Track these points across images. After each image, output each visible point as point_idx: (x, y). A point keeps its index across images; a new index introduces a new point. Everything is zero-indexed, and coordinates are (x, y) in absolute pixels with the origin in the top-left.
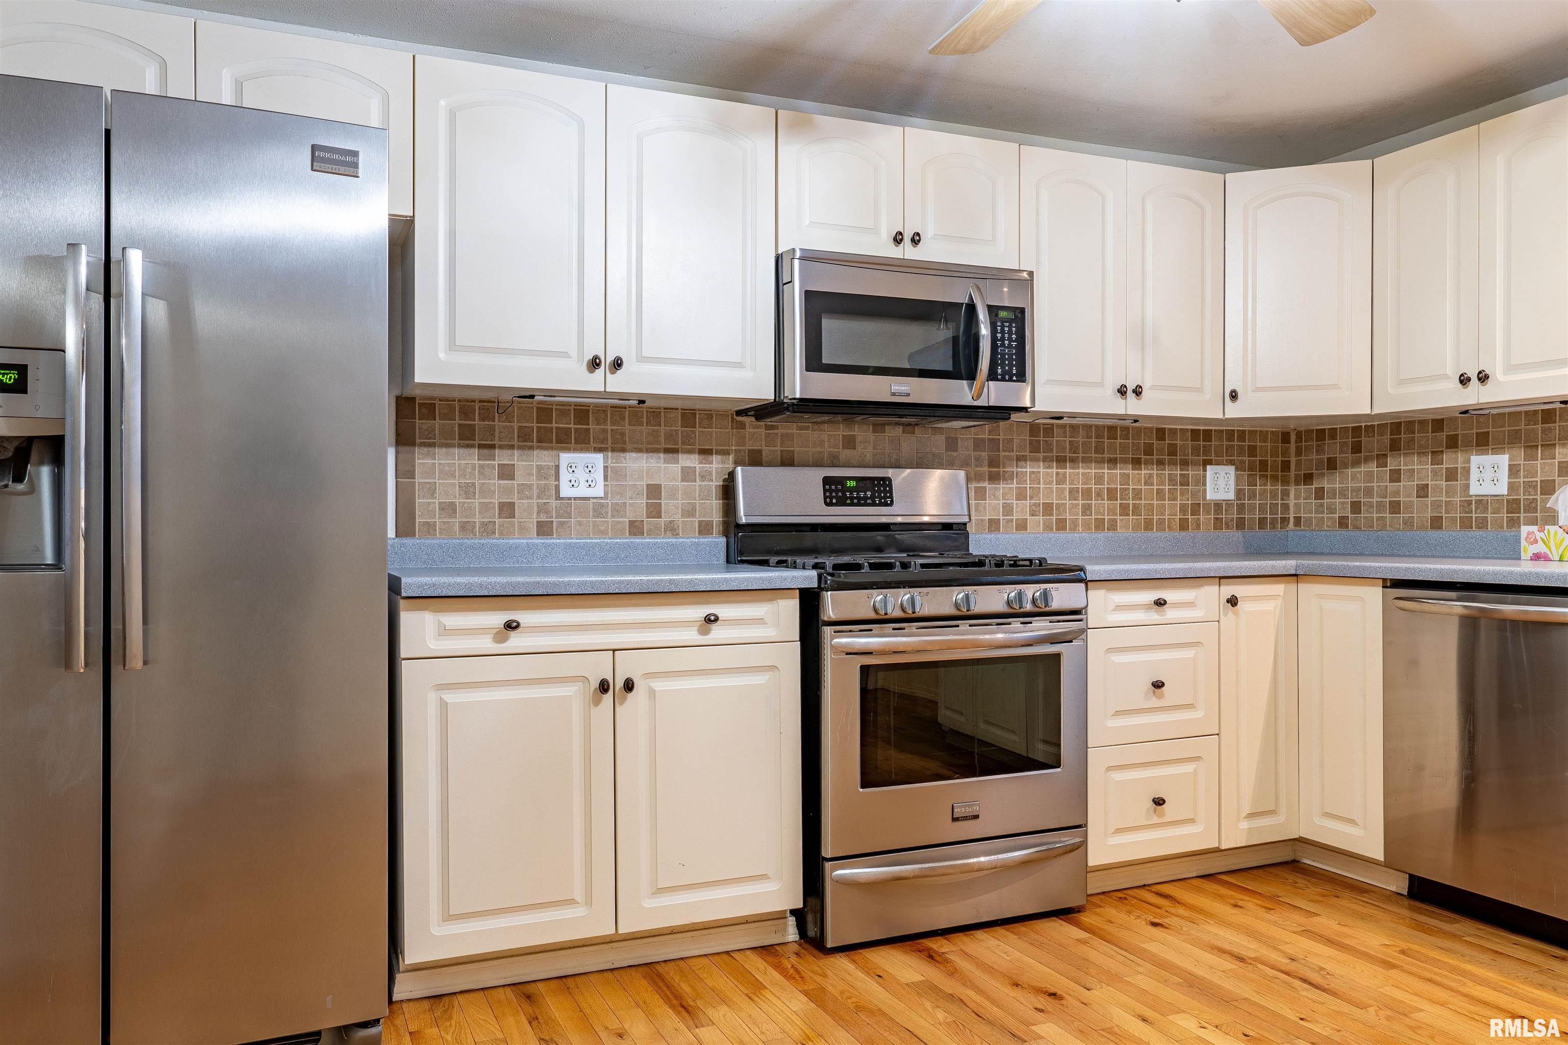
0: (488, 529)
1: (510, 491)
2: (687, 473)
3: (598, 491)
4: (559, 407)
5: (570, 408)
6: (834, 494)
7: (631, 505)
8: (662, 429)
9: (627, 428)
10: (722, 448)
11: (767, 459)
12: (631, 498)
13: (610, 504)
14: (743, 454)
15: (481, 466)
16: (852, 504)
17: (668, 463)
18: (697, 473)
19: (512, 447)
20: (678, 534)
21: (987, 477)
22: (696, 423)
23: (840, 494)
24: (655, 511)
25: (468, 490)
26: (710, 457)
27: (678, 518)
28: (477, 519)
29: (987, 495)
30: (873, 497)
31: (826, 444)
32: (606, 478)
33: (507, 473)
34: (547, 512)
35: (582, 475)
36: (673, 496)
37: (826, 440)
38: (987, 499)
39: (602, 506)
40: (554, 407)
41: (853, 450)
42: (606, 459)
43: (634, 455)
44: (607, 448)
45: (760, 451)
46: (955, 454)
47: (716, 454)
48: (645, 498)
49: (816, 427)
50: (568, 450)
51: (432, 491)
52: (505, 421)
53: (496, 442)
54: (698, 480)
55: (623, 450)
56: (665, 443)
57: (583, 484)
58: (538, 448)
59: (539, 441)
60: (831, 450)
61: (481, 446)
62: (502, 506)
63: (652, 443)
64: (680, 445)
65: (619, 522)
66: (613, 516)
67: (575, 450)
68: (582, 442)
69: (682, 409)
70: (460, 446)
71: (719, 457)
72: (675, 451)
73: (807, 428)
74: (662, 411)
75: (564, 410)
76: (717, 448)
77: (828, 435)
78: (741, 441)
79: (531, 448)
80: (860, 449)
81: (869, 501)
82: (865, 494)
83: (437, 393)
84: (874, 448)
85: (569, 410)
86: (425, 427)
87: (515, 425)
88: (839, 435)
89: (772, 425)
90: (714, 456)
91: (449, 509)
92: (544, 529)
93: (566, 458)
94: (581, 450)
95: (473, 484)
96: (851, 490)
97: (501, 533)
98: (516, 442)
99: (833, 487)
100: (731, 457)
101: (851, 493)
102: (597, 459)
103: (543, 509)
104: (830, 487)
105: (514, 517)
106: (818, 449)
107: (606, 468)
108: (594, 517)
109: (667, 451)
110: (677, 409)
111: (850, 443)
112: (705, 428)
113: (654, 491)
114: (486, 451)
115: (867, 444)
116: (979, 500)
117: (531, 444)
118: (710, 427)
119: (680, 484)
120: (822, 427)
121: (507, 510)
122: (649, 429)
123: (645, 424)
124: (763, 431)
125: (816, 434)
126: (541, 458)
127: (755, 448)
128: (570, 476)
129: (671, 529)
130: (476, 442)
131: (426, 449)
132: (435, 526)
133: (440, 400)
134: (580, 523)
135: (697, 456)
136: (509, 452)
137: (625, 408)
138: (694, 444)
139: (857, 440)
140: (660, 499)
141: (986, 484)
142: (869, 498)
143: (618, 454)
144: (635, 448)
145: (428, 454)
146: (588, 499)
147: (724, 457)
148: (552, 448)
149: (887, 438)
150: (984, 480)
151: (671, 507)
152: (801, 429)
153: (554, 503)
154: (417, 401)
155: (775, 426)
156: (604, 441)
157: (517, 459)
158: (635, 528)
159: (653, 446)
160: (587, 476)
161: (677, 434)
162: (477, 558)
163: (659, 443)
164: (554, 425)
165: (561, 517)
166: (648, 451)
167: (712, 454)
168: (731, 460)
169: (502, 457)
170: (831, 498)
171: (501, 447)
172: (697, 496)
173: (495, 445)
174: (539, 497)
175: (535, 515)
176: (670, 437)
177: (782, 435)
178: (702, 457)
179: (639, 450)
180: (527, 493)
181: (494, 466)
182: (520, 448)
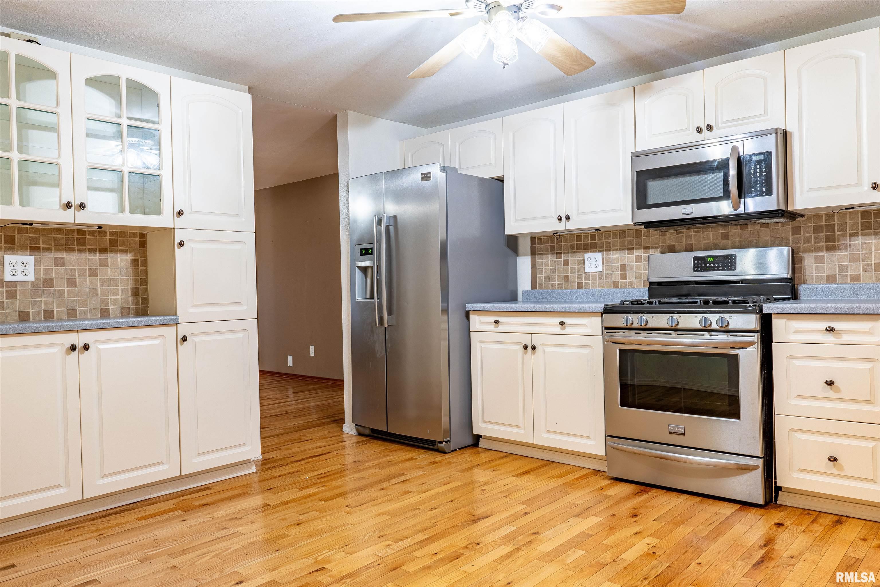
0: (560, 286)
1: (566, 270)
2: (638, 259)
3: (600, 269)
4: (584, 234)
5: (588, 234)
6: (699, 265)
7: (614, 274)
8: (627, 239)
9: (611, 240)
10: (654, 245)
11: (677, 249)
12: (613, 271)
13: (605, 274)
14: (665, 247)
15: (557, 261)
16: (710, 270)
17: (629, 254)
18: (642, 258)
19: (567, 253)
20: (634, 287)
21: (825, 249)
22: (642, 235)
23: (703, 265)
24: (624, 277)
25: (553, 271)
26: (649, 250)
27: (634, 280)
28: (557, 282)
29: (825, 260)
30: (723, 266)
31: (711, 238)
32: (603, 263)
33: (566, 263)
34: (581, 279)
35: (593, 262)
36: (632, 269)
37: (711, 236)
38: (825, 263)
39: (602, 275)
40: (583, 235)
41: (727, 240)
42: (603, 255)
43: (614, 252)
44: (603, 250)
45: (674, 246)
46: (798, 236)
47: (652, 248)
48: (619, 271)
49: (705, 230)
50: (588, 252)
51: (541, 271)
52: (565, 243)
53: (562, 251)
54: (643, 261)
55: (610, 250)
56: (628, 245)
57: (594, 266)
58: (577, 252)
59: (577, 249)
60: (714, 241)
61: (557, 253)
62: (565, 276)
63: (622, 246)
64: (634, 246)
65: (609, 282)
66: (606, 280)
67: (591, 252)
68: (593, 248)
69: (635, 229)
70: (550, 254)
71: (653, 250)
72: (632, 249)
73: (700, 231)
74: (626, 231)
75: (586, 236)
76: (652, 245)
77: (712, 233)
78: (664, 241)
79: (574, 252)
80: (731, 239)
81: (720, 268)
82: (719, 264)
83: (543, 235)
84: (741, 238)
85: (588, 235)
86: (539, 248)
87: (569, 244)
88: (718, 233)
89: (680, 232)
90: (651, 250)
91: (547, 278)
92: (580, 286)
93: (587, 256)
94: (593, 252)
95: (555, 268)
96: (710, 263)
97: (565, 288)
98: (569, 251)
99: (700, 262)
100: (659, 249)
101: (710, 264)
102: (599, 255)
103: (579, 277)
104: (698, 262)
105: (569, 281)
106: (706, 241)
107: (603, 259)
108: (599, 280)
109: (629, 249)
110: (633, 229)
111: (726, 236)
112: (646, 237)
113: (623, 268)
114: (559, 255)
115: (736, 236)
116: (818, 264)
117: (574, 251)
118: (649, 236)
119: (635, 264)
120: (708, 229)
121: (567, 278)
122: (620, 240)
123: (619, 238)
124: (675, 235)
125: (705, 233)
126: (577, 256)
127: (671, 244)
128: (588, 263)
129: (631, 285)
130: (556, 252)
131: (540, 256)
132: (543, 285)
133: (544, 237)
134: (593, 283)
135: (642, 250)
136: (567, 255)
137: (611, 232)
138: (641, 245)
139: (730, 235)
140: (626, 271)
141: (824, 253)
142: (720, 267)
143: (608, 252)
144: (615, 249)
145: (540, 258)
146: (596, 272)
147: (655, 250)
148: (582, 252)
149: (749, 232)
150: (822, 251)
151: (631, 275)
152: (696, 232)
153: (583, 274)
154: (537, 238)
155: (682, 232)
156: (602, 247)
157: (569, 257)
158: (616, 285)
159: (622, 247)
160: (595, 263)
161: (633, 241)
162: (553, 297)
163: (625, 246)
164: (583, 242)
165: (586, 280)
166: (620, 250)
167: (649, 249)
168: (659, 251)
169: (564, 257)
170: (698, 267)
171: (564, 253)
172: (643, 269)
173: (562, 252)
174: (578, 273)
175: (577, 280)
176: (630, 242)
177: (686, 236)
178: (645, 250)
179: (617, 250)
180: (573, 271)
181: (562, 260)
182: (571, 253)
